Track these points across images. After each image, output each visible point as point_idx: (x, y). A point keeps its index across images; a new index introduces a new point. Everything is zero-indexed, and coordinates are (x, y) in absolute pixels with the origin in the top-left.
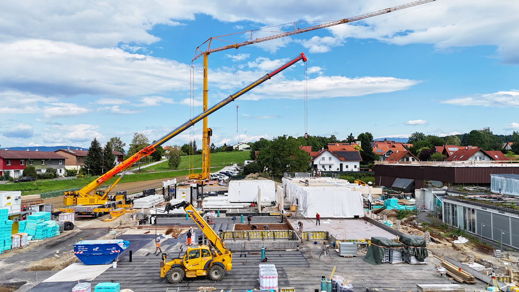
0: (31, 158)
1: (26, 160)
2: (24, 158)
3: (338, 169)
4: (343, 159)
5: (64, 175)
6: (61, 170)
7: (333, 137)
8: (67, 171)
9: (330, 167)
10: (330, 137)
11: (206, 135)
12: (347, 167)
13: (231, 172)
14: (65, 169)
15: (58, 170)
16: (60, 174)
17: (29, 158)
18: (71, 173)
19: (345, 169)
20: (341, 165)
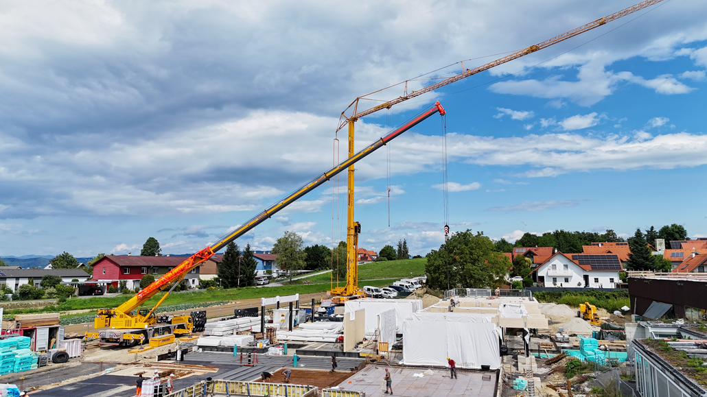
0: (154, 265)
1: (148, 267)
2: (146, 265)
3: (579, 284)
4: (588, 267)
5: (196, 286)
6: (193, 281)
7: (610, 233)
8: (201, 281)
9: (567, 280)
10: (604, 233)
11: (352, 232)
12: (596, 280)
13: (406, 287)
14: (199, 279)
15: (191, 281)
16: (193, 286)
17: (152, 265)
18: (205, 285)
19: (592, 285)
20: (586, 278)
